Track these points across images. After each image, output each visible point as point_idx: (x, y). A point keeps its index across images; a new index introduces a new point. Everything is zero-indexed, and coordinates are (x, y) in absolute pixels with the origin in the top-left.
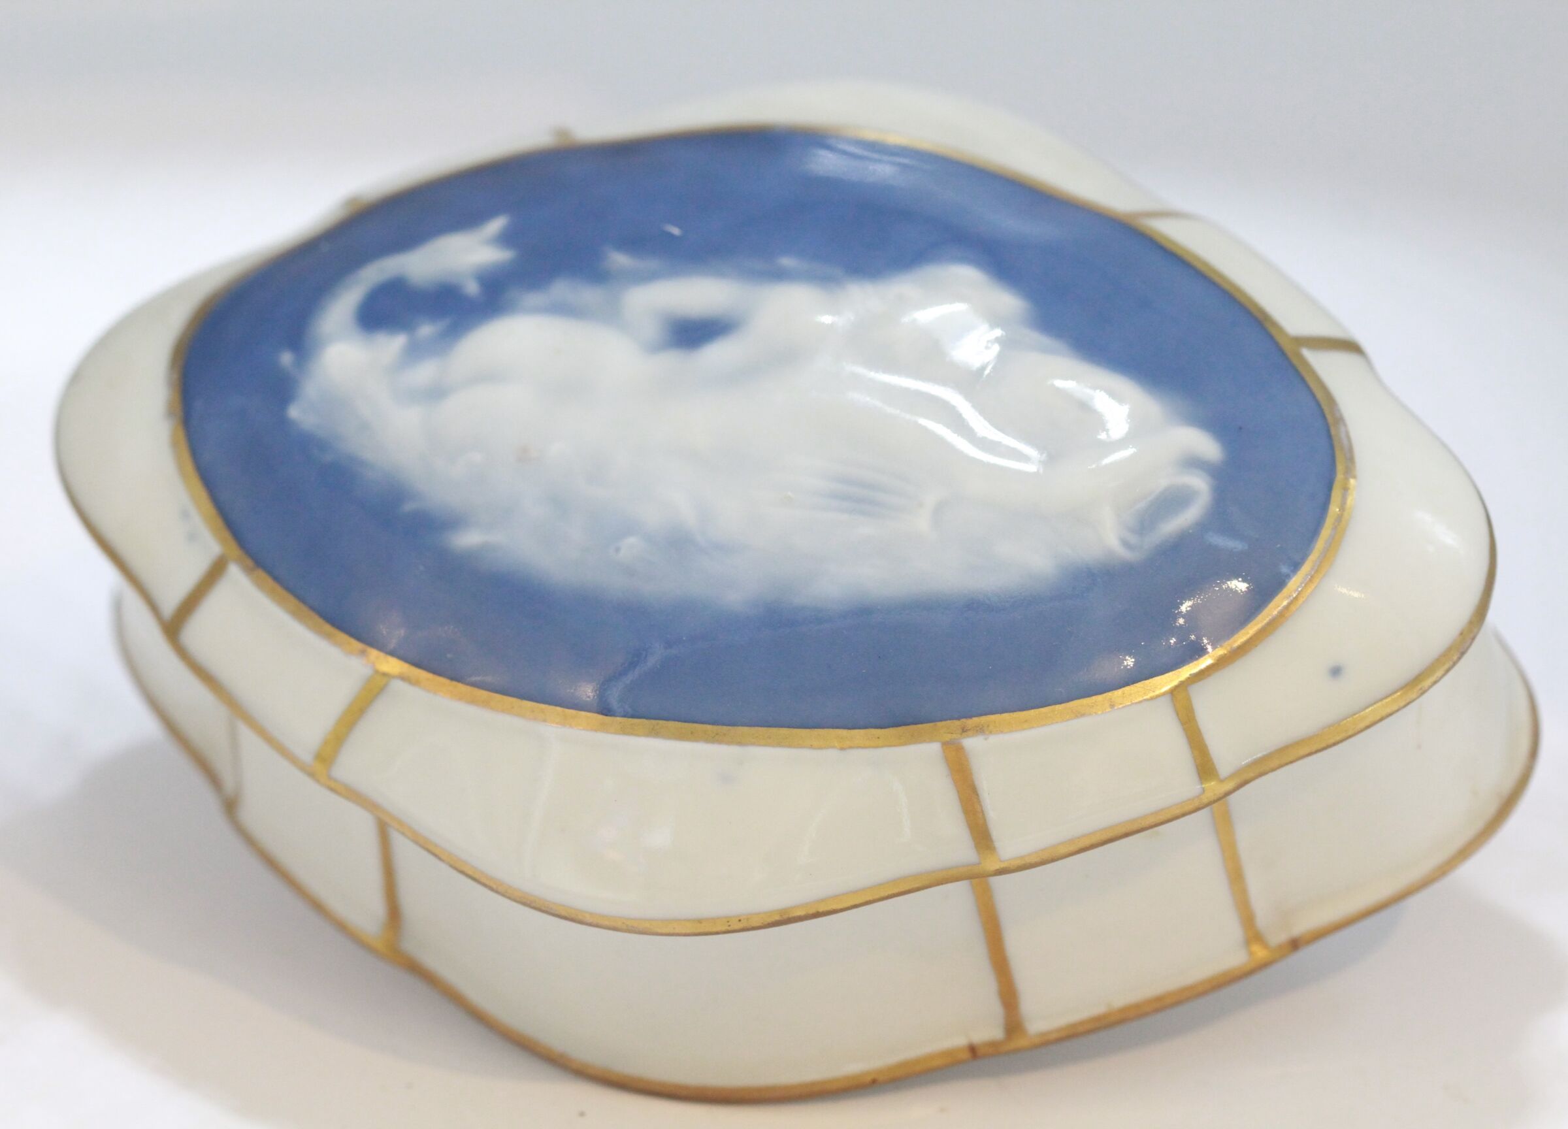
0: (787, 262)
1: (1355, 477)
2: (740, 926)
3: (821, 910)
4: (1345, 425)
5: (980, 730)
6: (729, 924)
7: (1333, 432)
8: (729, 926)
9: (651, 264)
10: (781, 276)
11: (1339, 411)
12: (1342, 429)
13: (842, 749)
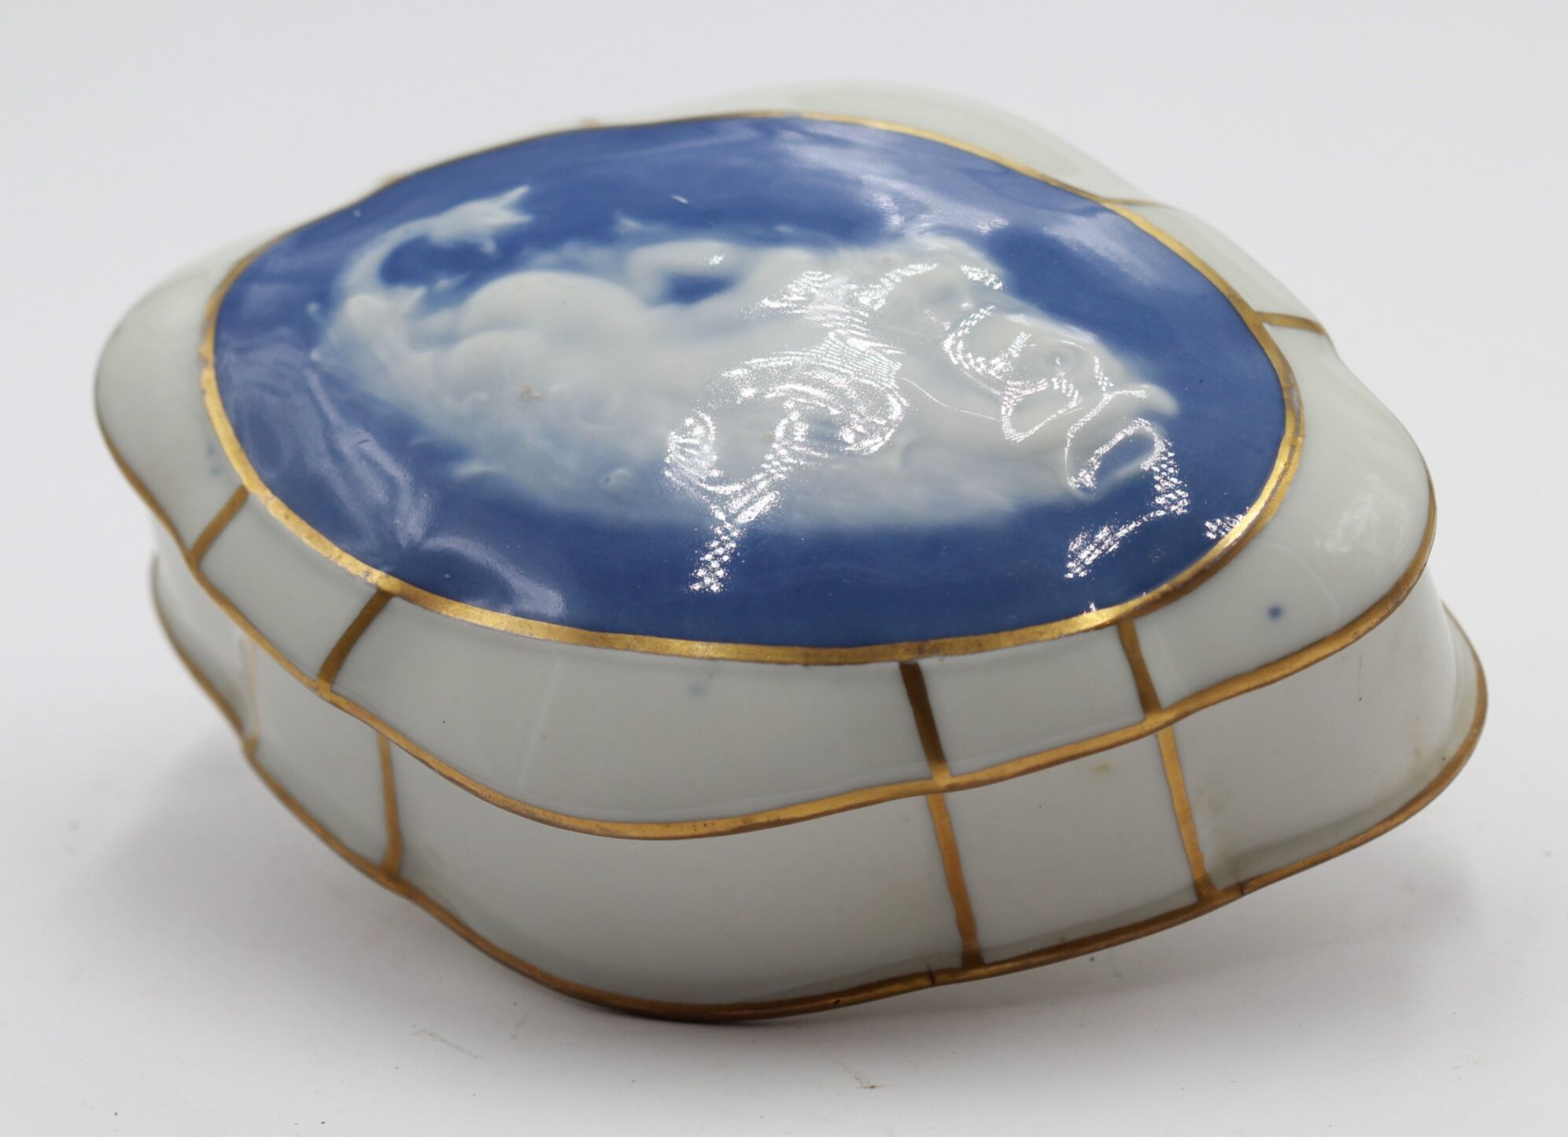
1: (1303, 436)
2: (706, 831)
3: (781, 818)
4: (1298, 391)
5: (935, 651)
6: (695, 828)
7: (1286, 395)
8: (695, 830)
11: (1294, 378)
12: (1295, 393)
13: (806, 664)
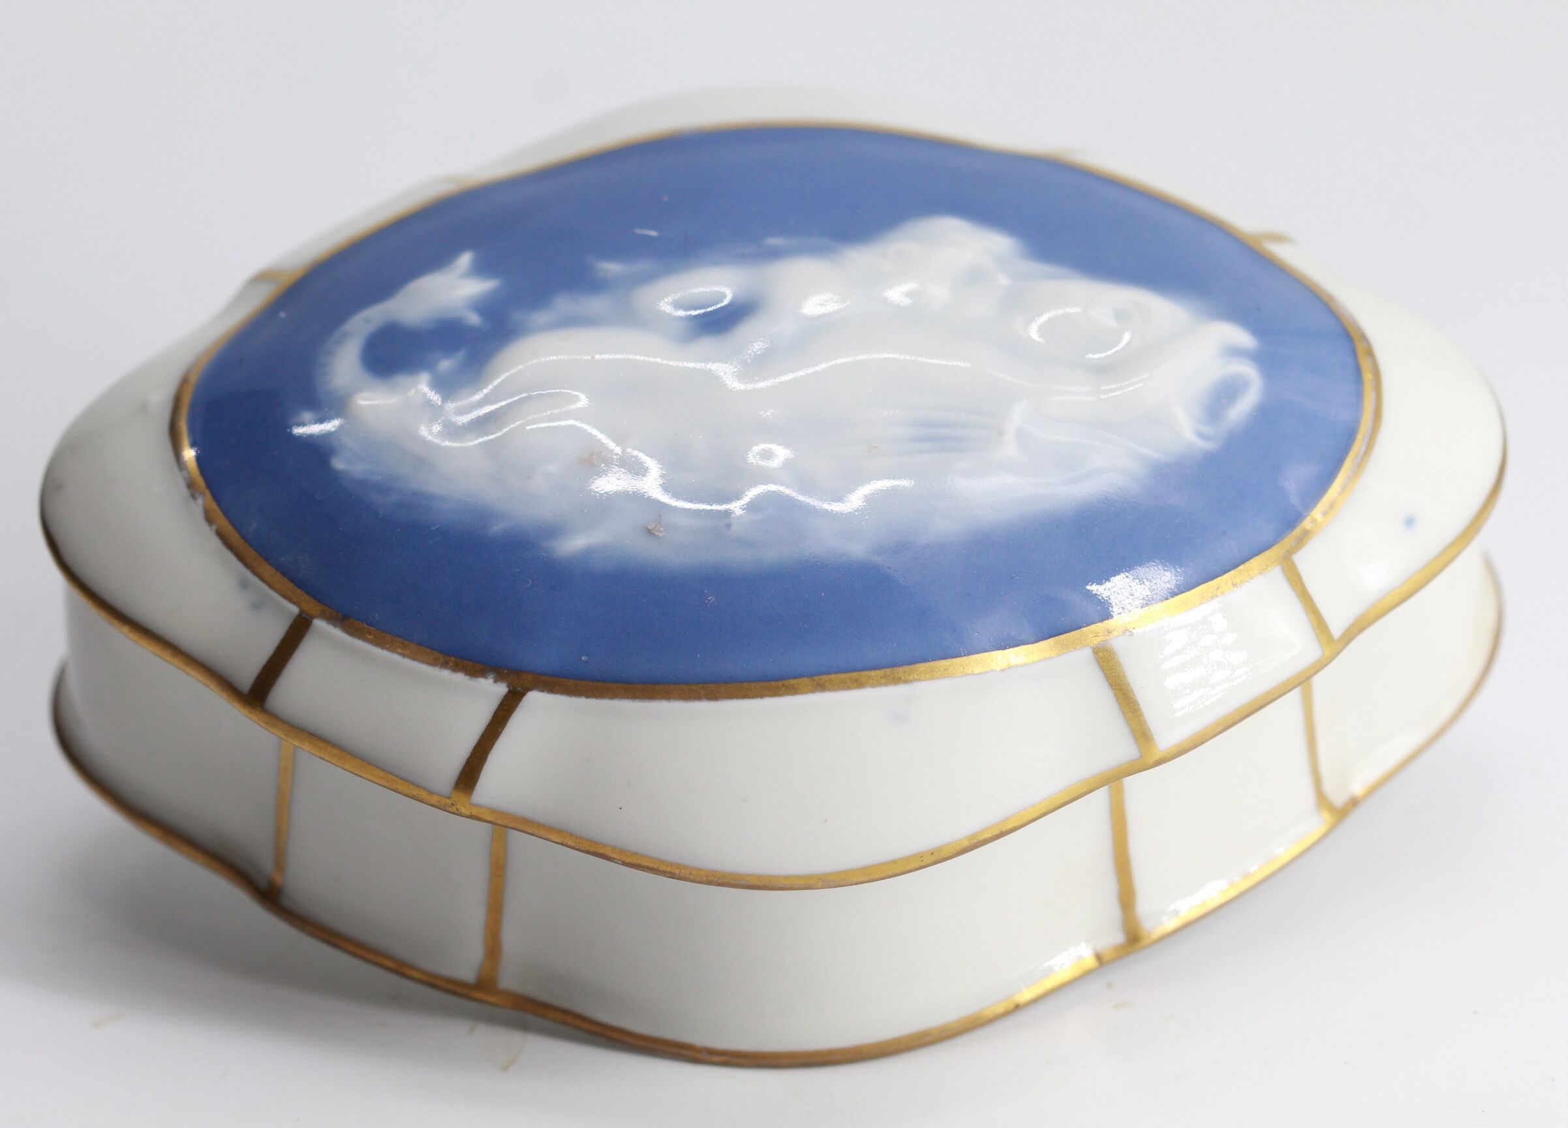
0: (773, 241)
2: (933, 858)
3: (1004, 829)
6: (922, 859)
8: (922, 861)
9: (643, 266)
10: (775, 254)
11: (1325, 290)
